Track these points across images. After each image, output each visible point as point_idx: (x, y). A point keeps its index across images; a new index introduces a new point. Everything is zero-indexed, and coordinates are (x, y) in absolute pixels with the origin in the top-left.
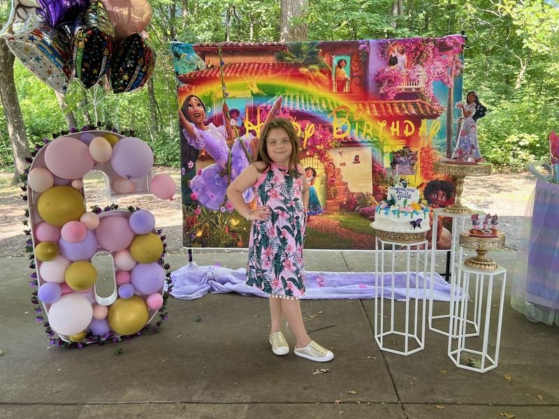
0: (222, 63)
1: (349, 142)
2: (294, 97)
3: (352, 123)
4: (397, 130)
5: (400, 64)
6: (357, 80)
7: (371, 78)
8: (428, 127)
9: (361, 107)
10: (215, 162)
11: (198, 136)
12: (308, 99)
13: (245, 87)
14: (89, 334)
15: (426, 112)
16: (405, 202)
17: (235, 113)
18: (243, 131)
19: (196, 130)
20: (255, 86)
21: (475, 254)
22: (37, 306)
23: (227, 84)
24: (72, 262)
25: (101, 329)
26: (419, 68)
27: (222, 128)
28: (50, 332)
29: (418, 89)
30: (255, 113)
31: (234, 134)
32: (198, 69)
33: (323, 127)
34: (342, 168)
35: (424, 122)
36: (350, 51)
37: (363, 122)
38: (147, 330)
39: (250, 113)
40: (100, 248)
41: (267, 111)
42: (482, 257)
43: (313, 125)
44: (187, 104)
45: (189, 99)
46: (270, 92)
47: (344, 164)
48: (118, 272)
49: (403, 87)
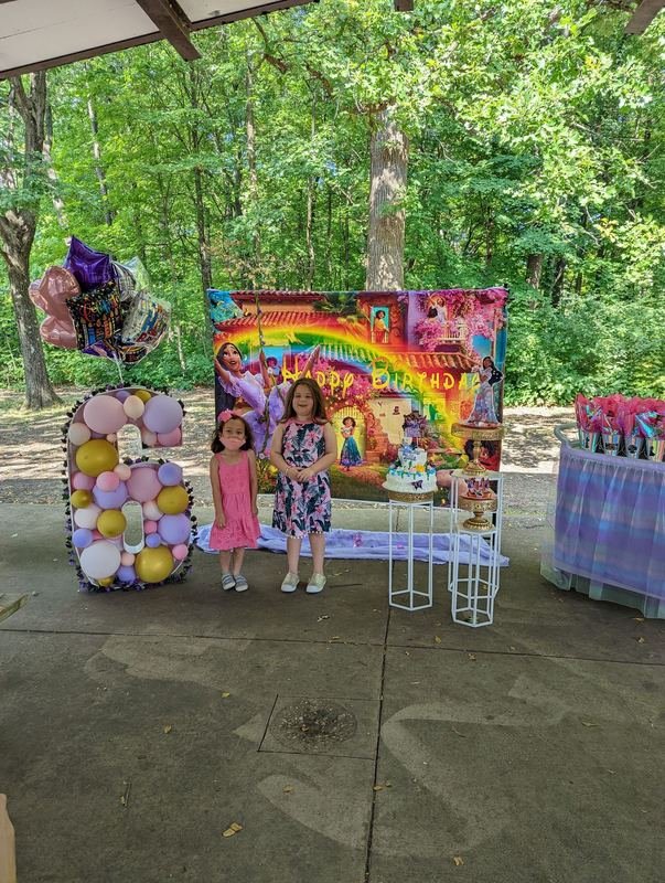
0: (259, 312)
1: (388, 393)
2: (333, 347)
3: (392, 374)
4: (437, 382)
5: (439, 316)
6: (395, 332)
7: (410, 329)
8: (469, 381)
9: (401, 358)
10: (252, 409)
11: (234, 384)
12: (346, 349)
13: (282, 336)
14: (116, 579)
15: (466, 366)
16: (410, 463)
17: (272, 361)
18: (280, 380)
19: (232, 378)
20: (293, 335)
21: (473, 516)
22: (70, 550)
23: (265, 332)
24: (103, 510)
25: (128, 576)
26: (460, 320)
27: (259, 376)
28: (81, 575)
29: (459, 341)
30: (293, 362)
31: (271, 383)
32: (235, 317)
33: (362, 377)
34: (382, 418)
35: (464, 376)
36: (389, 302)
37: (403, 373)
38: (170, 580)
39: (287, 361)
40: (130, 498)
41: (305, 360)
42: (478, 519)
43: (352, 375)
44: (223, 352)
45: (225, 346)
46: (307, 341)
47: (384, 415)
48: (146, 521)
49: (444, 338)
